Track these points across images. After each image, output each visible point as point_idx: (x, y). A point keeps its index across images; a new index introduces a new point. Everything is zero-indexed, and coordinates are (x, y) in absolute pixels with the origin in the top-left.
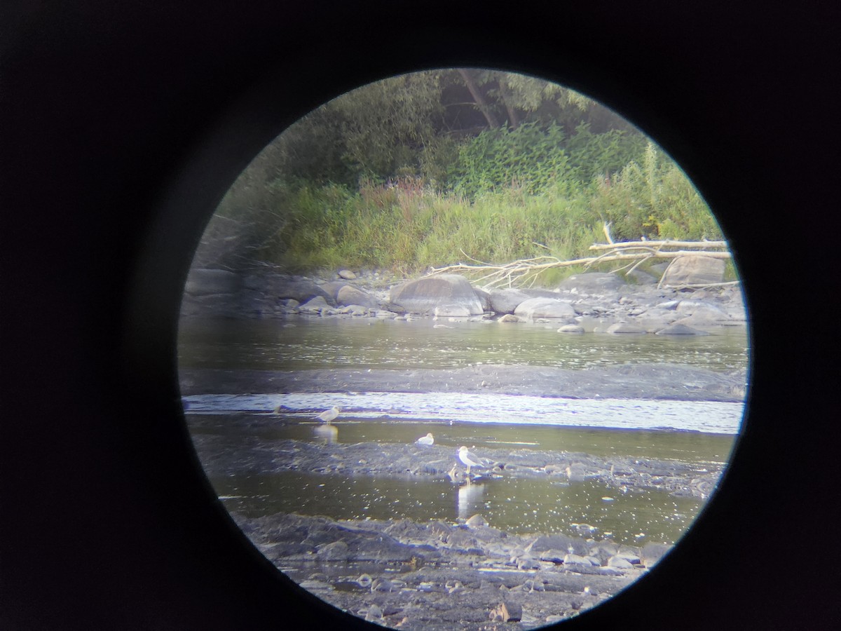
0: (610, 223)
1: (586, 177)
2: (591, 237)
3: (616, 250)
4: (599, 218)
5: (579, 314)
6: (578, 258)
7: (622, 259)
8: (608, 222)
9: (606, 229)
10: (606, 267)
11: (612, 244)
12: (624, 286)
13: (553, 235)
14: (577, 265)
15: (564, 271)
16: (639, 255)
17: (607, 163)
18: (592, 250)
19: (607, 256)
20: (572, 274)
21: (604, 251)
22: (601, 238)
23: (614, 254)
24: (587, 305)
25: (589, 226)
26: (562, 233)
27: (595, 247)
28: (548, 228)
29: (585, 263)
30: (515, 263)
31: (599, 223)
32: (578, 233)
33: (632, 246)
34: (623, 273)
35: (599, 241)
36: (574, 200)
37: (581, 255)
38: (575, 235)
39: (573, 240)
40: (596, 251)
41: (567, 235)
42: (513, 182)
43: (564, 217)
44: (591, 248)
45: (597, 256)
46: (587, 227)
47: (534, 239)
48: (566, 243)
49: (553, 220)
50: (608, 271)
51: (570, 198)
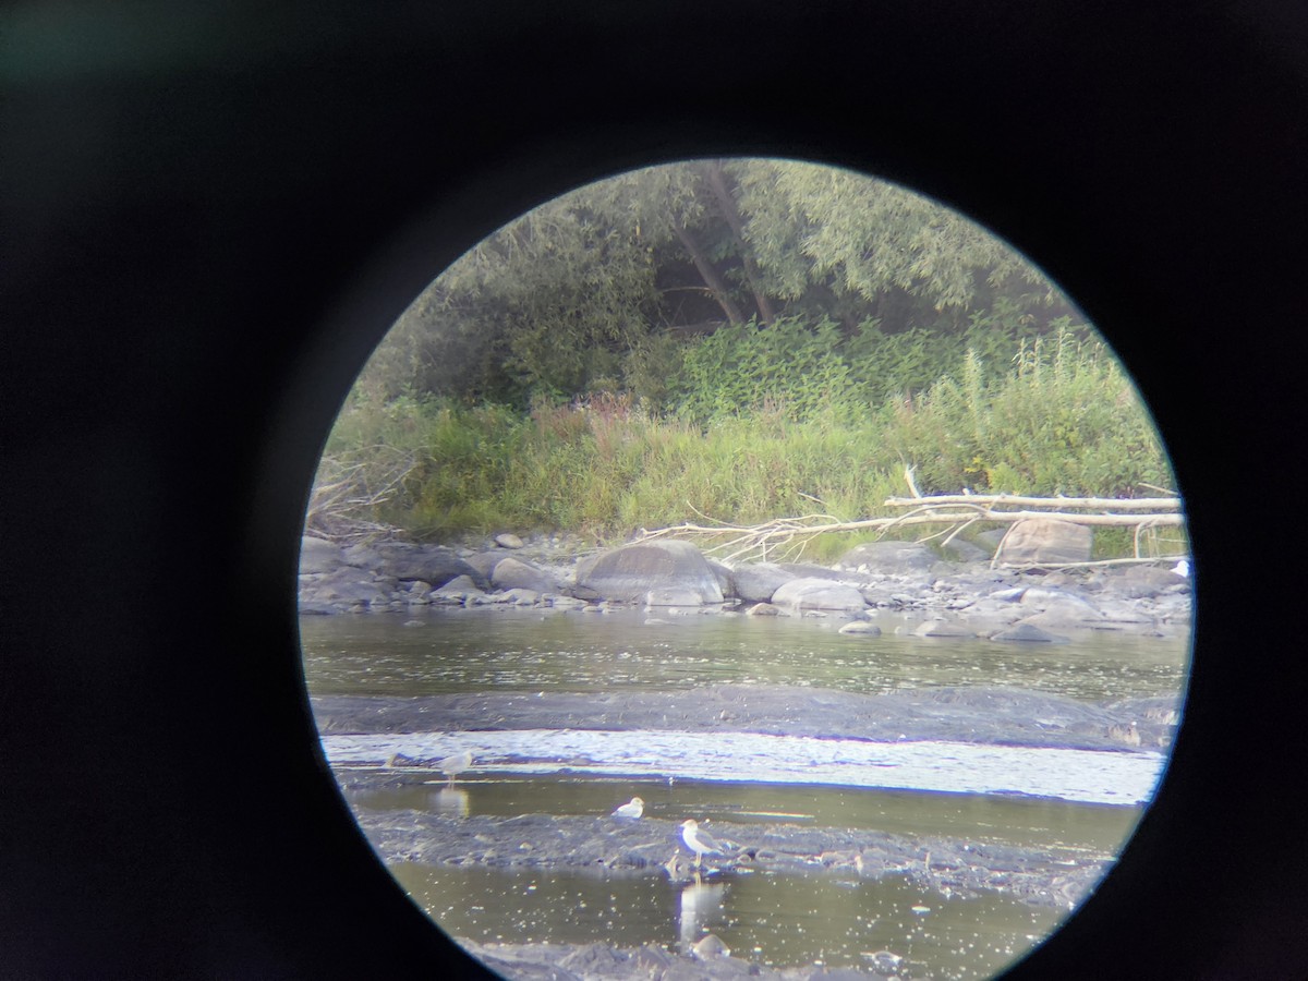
0: (915, 467)
1: (877, 396)
2: (886, 486)
3: (925, 507)
4: (897, 459)
5: (874, 605)
6: (868, 518)
7: (934, 522)
8: (912, 464)
9: (909, 475)
10: (911, 533)
11: (919, 499)
12: (940, 562)
13: (828, 482)
14: (867, 529)
15: (847, 538)
16: (962, 516)
17: (907, 376)
18: (889, 506)
19: (912, 516)
20: (860, 543)
21: (907, 508)
22: (902, 489)
23: (922, 513)
24: (884, 592)
25: (883, 470)
26: (843, 480)
27: (892, 501)
28: (821, 472)
29: (879, 526)
30: (772, 523)
31: (897, 466)
32: (867, 481)
33: (950, 502)
34: (937, 543)
35: (898, 492)
36: (860, 431)
37: (872, 514)
38: (862, 482)
39: (859, 490)
40: (895, 508)
41: (850, 483)
42: (766, 401)
43: (844, 455)
44: (887, 503)
45: (897, 516)
46: (879, 470)
47: (800, 488)
48: (849, 495)
49: (828, 461)
50: (915, 540)
51: (854, 427)
